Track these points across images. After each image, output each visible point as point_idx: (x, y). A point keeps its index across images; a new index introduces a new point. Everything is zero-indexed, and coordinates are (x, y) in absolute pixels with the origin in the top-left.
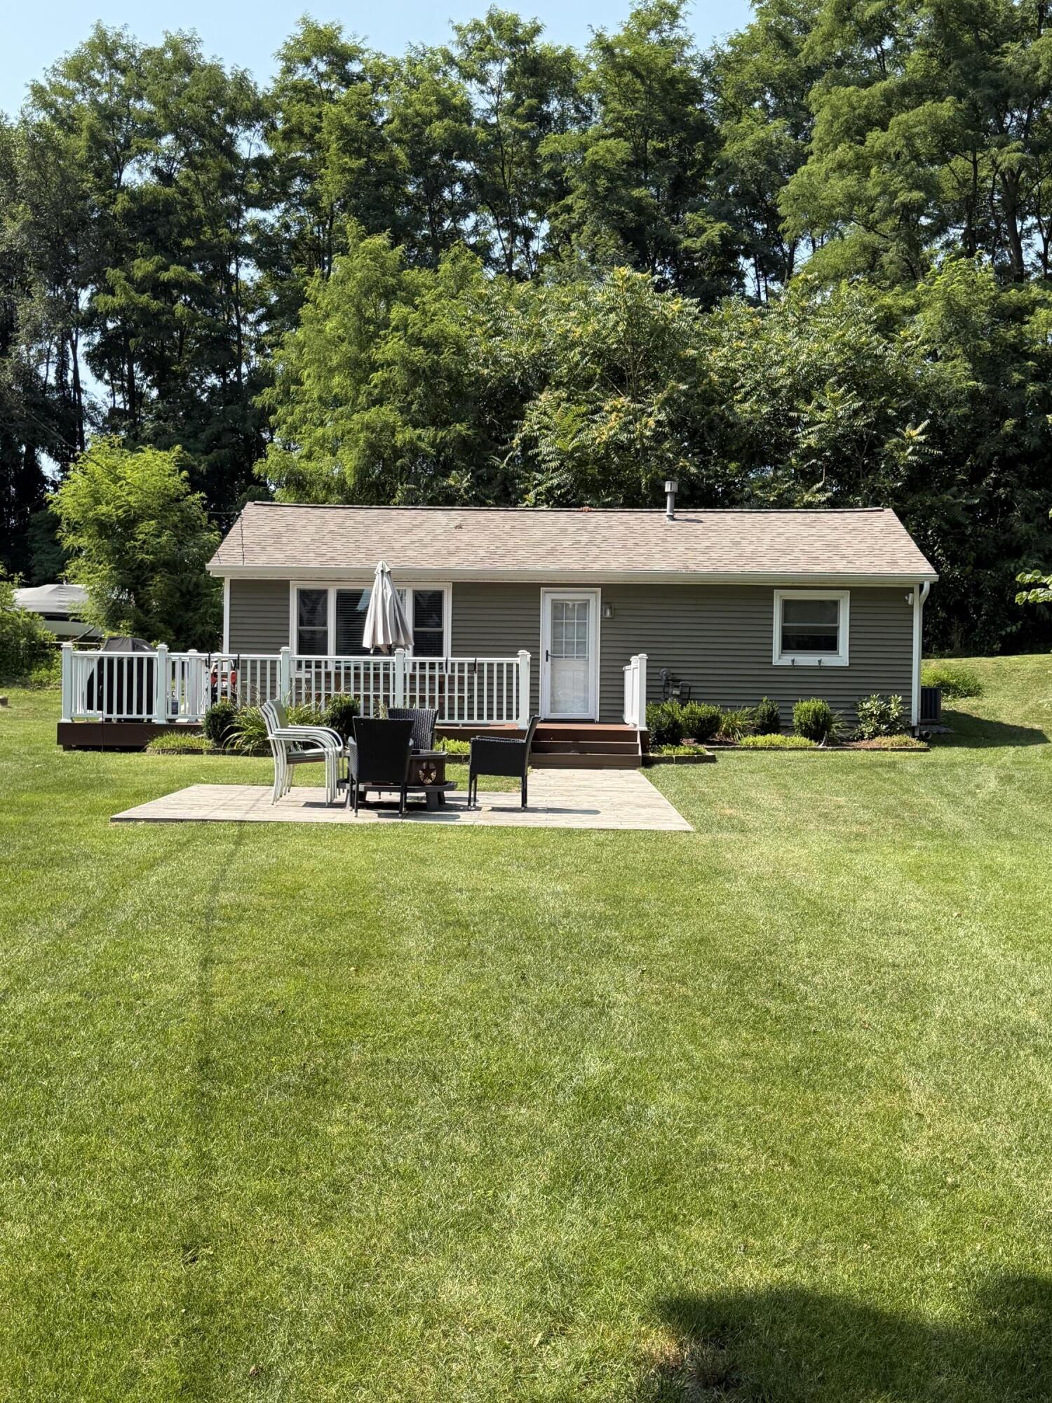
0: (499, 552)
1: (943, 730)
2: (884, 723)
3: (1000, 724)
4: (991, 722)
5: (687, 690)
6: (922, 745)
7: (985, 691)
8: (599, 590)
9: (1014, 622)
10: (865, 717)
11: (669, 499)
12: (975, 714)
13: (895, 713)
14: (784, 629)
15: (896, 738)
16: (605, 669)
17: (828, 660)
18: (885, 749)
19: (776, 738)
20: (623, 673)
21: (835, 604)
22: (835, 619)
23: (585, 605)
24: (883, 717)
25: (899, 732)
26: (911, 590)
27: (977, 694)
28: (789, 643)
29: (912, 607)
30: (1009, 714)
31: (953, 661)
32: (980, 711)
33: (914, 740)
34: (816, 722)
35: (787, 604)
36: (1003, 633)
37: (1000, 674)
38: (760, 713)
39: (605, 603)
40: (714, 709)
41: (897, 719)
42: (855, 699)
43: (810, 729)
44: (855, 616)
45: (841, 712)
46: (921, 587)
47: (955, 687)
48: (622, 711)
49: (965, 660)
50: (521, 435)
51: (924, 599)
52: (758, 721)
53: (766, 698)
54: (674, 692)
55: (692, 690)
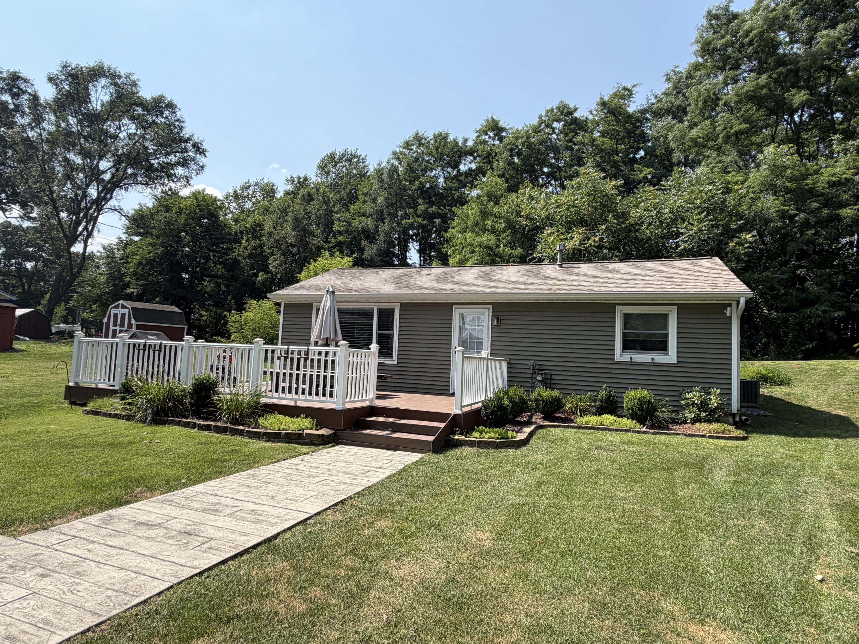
1: (762, 413)
2: (705, 411)
3: (809, 408)
4: (801, 406)
5: (549, 377)
6: (740, 433)
7: (795, 383)
8: (491, 307)
9: (811, 342)
10: (687, 405)
12: (788, 399)
13: (714, 403)
14: (624, 335)
15: (715, 426)
17: (660, 358)
18: (703, 436)
19: (608, 419)
21: (665, 317)
22: (665, 326)
24: (703, 405)
25: (718, 421)
26: (730, 305)
27: (788, 384)
28: (628, 345)
29: (730, 318)
30: (816, 400)
31: (769, 362)
32: (792, 397)
33: (731, 428)
34: (641, 409)
35: (627, 317)
36: (804, 348)
37: (802, 371)
38: (600, 397)
39: (494, 315)
41: (716, 408)
42: (681, 389)
43: (636, 414)
44: (681, 326)
45: (667, 399)
46: (738, 302)
47: (772, 379)
49: (778, 362)
51: (740, 312)
52: (598, 403)
53: (605, 386)
54: (538, 378)
55: (553, 377)
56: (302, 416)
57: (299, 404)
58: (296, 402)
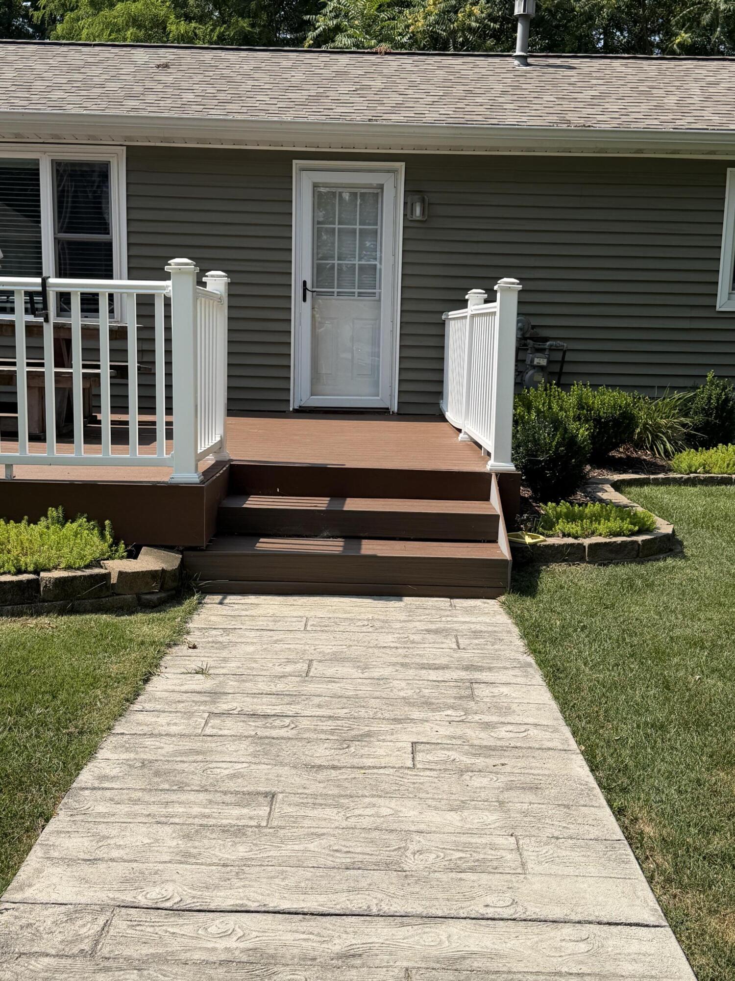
0: (221, 96)
5: (558, 356)
8: (401, 166)
11: (520, 27)
16: (409, 318)
20: (443, 324)
23: (375, 195)
38: (700, 403)
39: (413, 191)
40: (623, 398)
48: (439, 394)
50: (315, 34)
52: (699, 418)
53: (710, 375)
54: (536, 361)
55: (569, 357)
56: (52, 512)
57: (22, 473)
58: (9, 467)
